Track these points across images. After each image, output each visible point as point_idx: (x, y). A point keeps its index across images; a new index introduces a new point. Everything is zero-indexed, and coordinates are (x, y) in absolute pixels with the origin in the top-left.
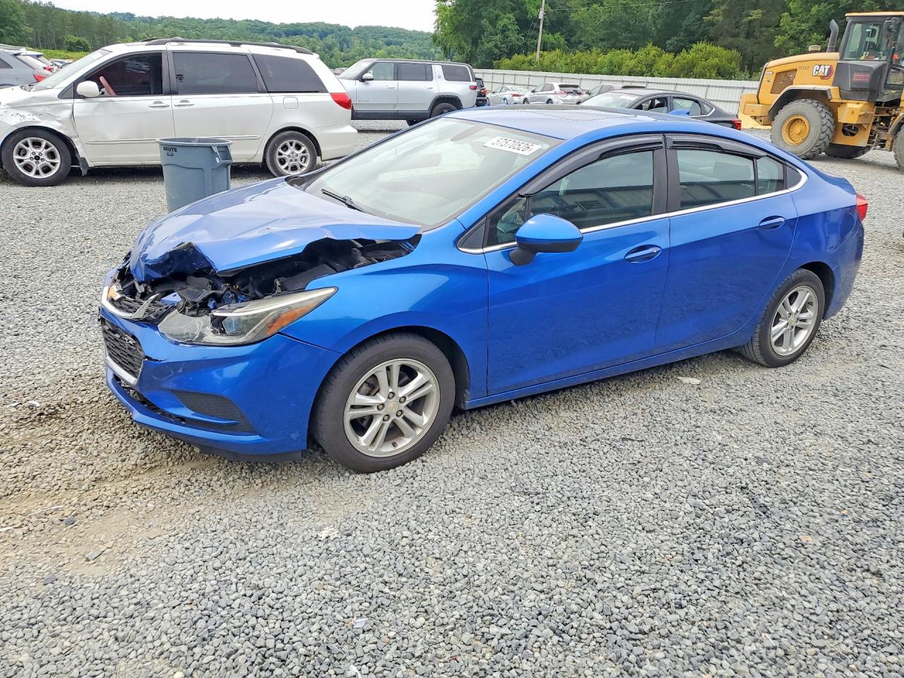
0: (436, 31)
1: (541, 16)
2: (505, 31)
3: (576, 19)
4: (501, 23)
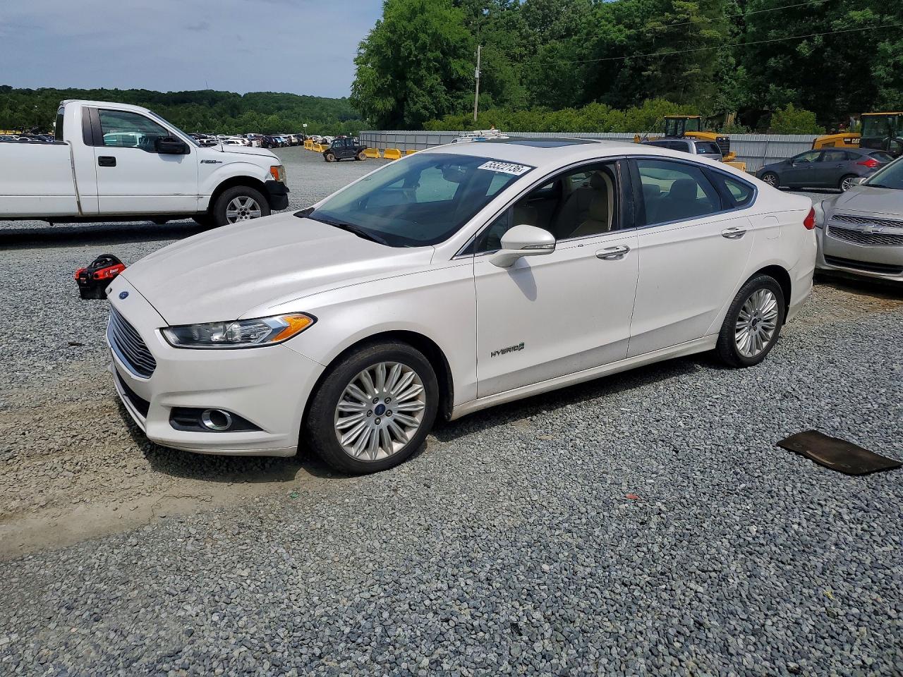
1: (477, 76)
2: (432, 92)
3: (500, 78)
4: (428, 84)
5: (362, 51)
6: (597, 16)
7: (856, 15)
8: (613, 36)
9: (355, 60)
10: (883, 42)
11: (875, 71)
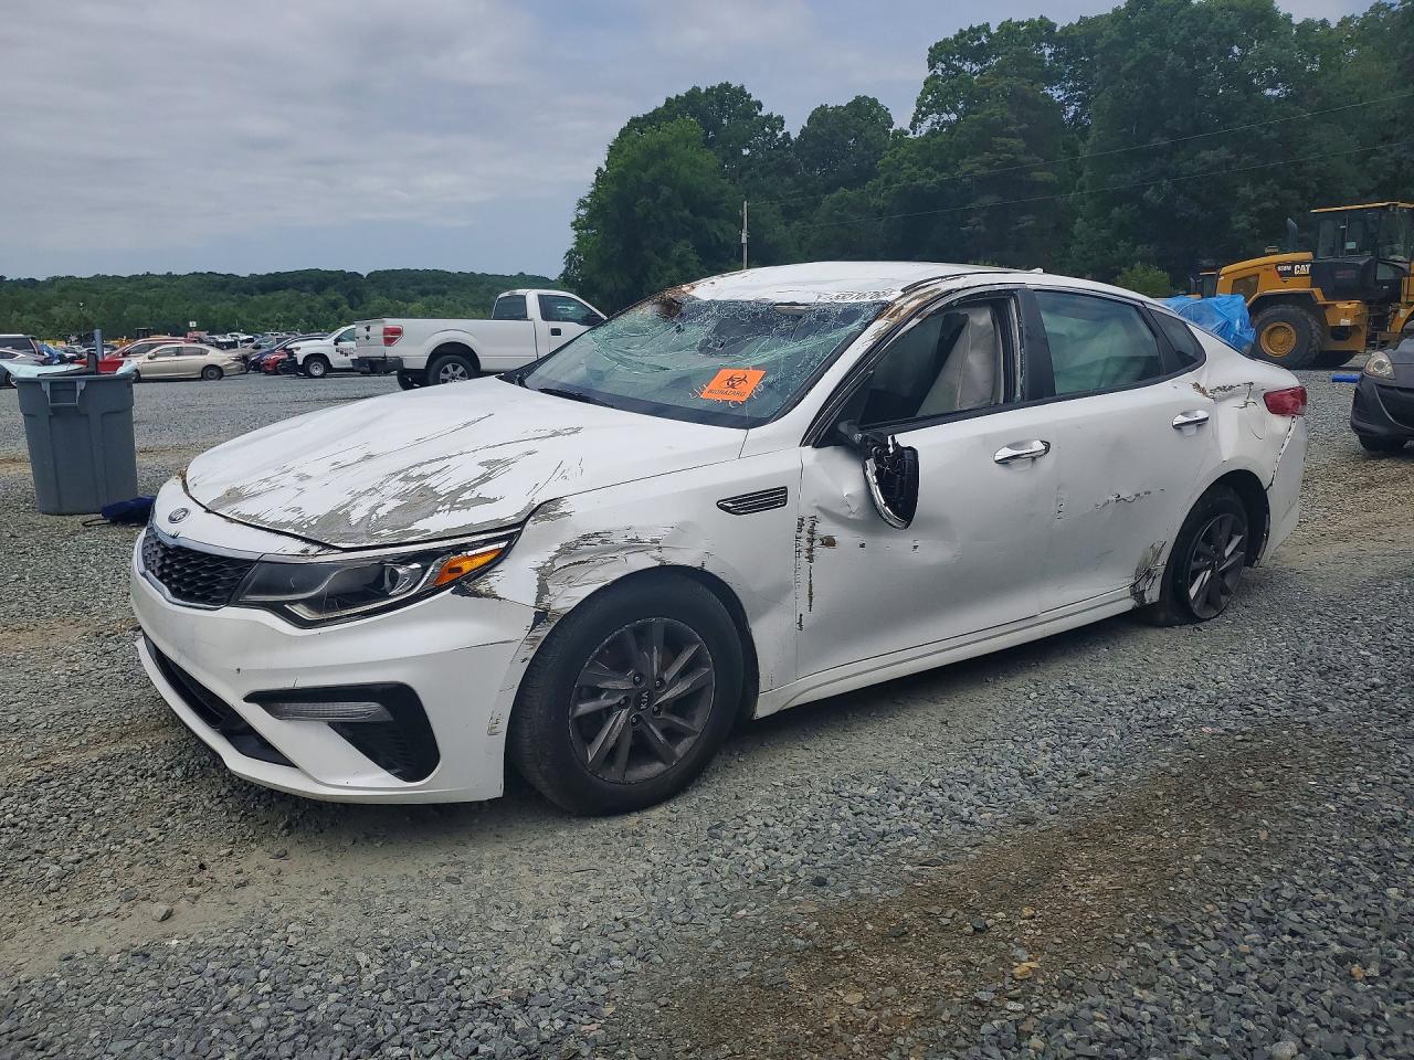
1: (744, 240)
2: (682, 262)
5: (583, 212)
6: (898, 157)
7: (1208, 155)
8: (919, 182)
9: (573, 224)
10: (1245, 187)
11: (1237, 223)
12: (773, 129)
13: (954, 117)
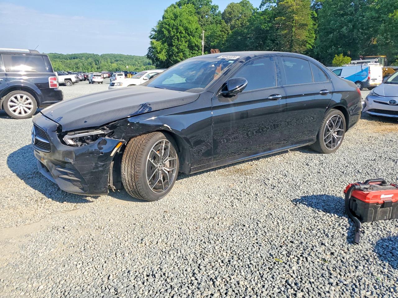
0: (148, 53)
1: (203, 44)
2: (184, 51)
4: (182, 48)
5: (154, 33)
9: (150, 37)
12: (215, 9)
13: (274, 4)
